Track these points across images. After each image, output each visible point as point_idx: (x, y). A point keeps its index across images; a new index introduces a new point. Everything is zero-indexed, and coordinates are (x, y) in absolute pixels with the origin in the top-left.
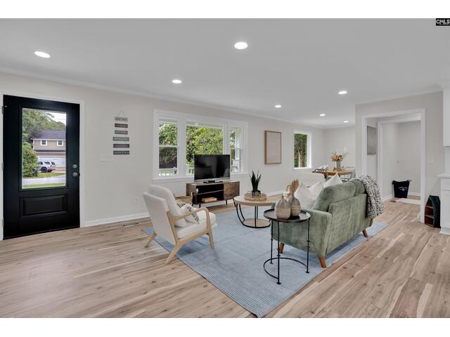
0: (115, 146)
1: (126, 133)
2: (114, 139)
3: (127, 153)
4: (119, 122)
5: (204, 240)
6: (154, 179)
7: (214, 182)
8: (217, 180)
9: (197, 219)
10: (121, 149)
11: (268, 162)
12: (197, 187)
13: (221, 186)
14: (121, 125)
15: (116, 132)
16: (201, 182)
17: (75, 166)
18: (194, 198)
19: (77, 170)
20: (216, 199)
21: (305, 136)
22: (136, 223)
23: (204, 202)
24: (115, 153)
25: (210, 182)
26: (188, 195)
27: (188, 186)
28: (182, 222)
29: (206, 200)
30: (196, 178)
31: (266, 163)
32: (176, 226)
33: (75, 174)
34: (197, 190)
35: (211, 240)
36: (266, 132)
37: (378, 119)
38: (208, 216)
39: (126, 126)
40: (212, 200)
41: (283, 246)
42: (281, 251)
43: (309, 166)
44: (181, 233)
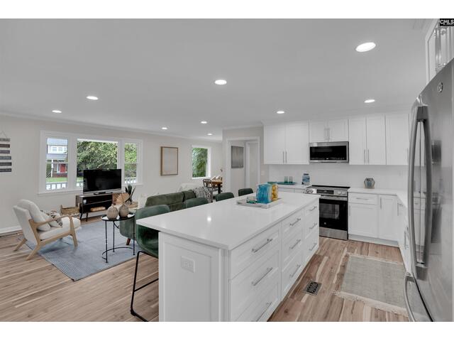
1: (8, 152)
3: (9, 170)
5: (68, 239)
6: (40, 193)
7: (105, 193)
8: (108, 192)
9: (61, 224)
11: (164, 173)
12: (84, 198)
13: (110, 197)
14: (3, 146)
16: (91, 194)
18: (79, 208)
20: (104, 208)
21: (206, 150)
23: (91, 212)
25: (100, 193)
26: (77, 206)
27: (77, 197)
28: (46, 227)
29: (94, 210)
30: (85, 191)
31: (161, 175)
32: (38, 231)
34: (85, 201)
35: (75, 239)
36: (162, 148)
37: (247, 141)
38: (71, 221)
39: (8, 146)
40: (100, 209)
41: (129, 240)
42: (128, 244)
43: (209, 176)
44: (43, 236)
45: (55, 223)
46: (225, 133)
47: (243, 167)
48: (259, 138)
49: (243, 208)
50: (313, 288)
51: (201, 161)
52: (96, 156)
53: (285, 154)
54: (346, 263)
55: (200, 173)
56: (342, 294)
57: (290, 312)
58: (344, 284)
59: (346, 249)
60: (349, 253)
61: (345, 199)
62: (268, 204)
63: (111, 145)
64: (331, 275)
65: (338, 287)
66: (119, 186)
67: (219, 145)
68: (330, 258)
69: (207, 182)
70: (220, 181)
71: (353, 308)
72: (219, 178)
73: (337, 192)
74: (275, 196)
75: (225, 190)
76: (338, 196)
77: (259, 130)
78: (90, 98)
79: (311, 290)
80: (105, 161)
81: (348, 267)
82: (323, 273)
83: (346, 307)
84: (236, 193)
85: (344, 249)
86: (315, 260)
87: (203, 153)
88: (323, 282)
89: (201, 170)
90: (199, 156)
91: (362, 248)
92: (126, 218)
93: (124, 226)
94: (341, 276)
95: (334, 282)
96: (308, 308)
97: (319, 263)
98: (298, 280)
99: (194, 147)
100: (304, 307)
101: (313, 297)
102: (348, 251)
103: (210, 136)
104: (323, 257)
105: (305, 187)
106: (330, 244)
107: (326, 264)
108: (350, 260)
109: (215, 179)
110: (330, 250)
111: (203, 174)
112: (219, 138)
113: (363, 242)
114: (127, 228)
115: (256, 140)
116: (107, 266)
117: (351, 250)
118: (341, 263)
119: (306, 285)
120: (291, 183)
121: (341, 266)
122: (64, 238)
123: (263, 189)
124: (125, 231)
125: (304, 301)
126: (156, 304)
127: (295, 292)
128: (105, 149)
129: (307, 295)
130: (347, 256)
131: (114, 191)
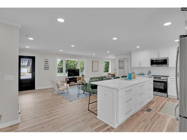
0: (45, 67)
1: (48, 64)
2: (44, 65)
3: (48, 69)
4: (46, 61)
6: (56, 76)
8: (75, 77)
9: (64, 86)
10: (46, 68)
12: (68, 79)
13: (76, 78)
14: (46, 62)
15: (45, 64)
16: (70, 77)
17: (34, 73)
18: (67, 82)
19: (35, 74)
21: (109, 62)
22: (50, 88)
24: (45, 69)
25: (73, 77)
27: (66, 78)
28: (60, 86)
29: (71, 82)
31: (93, 71)
32: (59, 87)
33: (34, 75)
34: (68, 80)
35: (68, 91)
36: (93, 61)
38: (67, 85)
39: (48, 62)
40: (73, 82)
41: (84, 92)
42: (84, 93)
43: (110, 72)
44: (60, 89)
45: (62, 85)
46: (116, 55)
47: (123, 68)
48: (130, 57)
49: (123, 81)
50: (149, 110)
51: (107, 67)
52: (67, 65)
53: (140, 63)
54: (165, 104)
55: (106, 71)
56: (160, 113)
57: (139, 116)
58: (162, 110)
59: (166, 100)
60: (167, 102)
61: (166, 81)
62: (132, 80)
63: (73, 61)
64: (157, 107)
65: (159, 111)
66: (79, 75)
67: (114, 60)
68: (158, 102)
69: (109, 74)
70: (114, 74)
71: (164, 117)
72: (114, 73)
73: (162, 78)
74: (134, 78)
75: (116, 76)
76: (163, 80)
77: (130, 54)
78: (72, 46)
79: (148, 111)
80: (70, 67)
81: (165, 106)
82: (154, 107)
83: (161, 117)
84: (121, 77)
85: (165, 100)
86: (151, 102)
87: (108, 63)
88: (153, 109)
89: (107, 70)
90: (106, 64)
91: (173, 101)
92: (84, 84)
93: (82, 87)
94: (161, 108)
95: (158, 109)
96: (146, 115)
97: (153, 104)
98: (143, 107)
99: (104, 61)
100: (145, 115)
101: (148, 113)
102: (166, 101)
103: (110, 57)
104: (155, 102)
105: (148, 76)
106: (159, 98)
107: (156, 104)
108: (166, 104)
109: (112, 73)
110: (158, 100)
111: (108, 71)
112: (114, 57)
113: (175, 99)
114: (84, 88)
115: (129, 58)
116: (78, 98)
117: (168, 101)
118: (162, 104)
119: (146, 109)
120: (143, 74)
121: (162, 105)
122: (64, 90)
123: (130, 75)
124: (83, 89)
125: (145, 113)
126: (96, 108)
127: (142, 110)
128: (71, 62)
129: (146, 112)
130: (165, 103)
131: (77, 77)
